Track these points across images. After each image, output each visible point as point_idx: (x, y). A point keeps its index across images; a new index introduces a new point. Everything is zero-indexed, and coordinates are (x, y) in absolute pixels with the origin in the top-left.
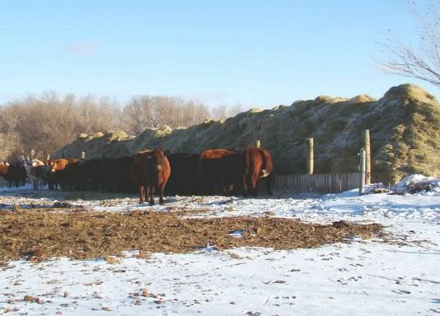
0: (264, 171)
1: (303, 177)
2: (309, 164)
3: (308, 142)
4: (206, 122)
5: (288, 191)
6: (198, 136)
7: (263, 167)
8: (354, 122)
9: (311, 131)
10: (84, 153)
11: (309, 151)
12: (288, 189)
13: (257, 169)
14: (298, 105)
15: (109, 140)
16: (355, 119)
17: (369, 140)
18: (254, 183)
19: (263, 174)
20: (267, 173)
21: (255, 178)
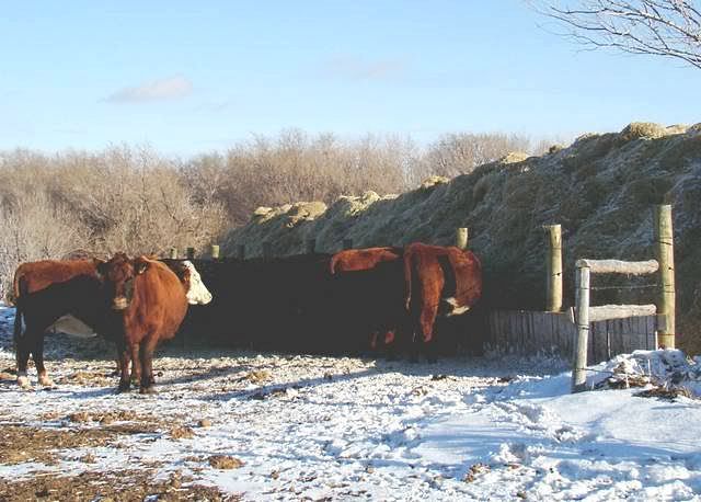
0: (452, 301)
1: (537, 316)
2: (552, 286)
3: (549, 233)
5: (511, 350)
6: (406, 214)
7: (448, 291)
8: (687, 184)
9: (596, 206)
11: (552, 255)
12: (512, 344)
13: (433, 300)
14: (583, 143)
15: (291, 220)
16: (691, 176)
17: (670, 231)
18: (428, 330)
19: (452, 308)
20: (460, 305)
21: (428, 318)
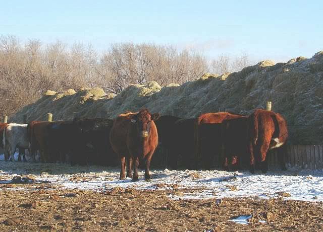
0: (276, 140)
4: (204, 78)
6: (193, 95)
7: (276, 135)
10: (51, 115)
12: (307, 163)
13: (268, 138)
15: (82, 99)
18: (264, 155)
19: (276, 143)
20: (280, 142)
21: (265, 149)
